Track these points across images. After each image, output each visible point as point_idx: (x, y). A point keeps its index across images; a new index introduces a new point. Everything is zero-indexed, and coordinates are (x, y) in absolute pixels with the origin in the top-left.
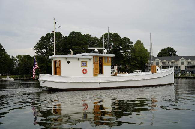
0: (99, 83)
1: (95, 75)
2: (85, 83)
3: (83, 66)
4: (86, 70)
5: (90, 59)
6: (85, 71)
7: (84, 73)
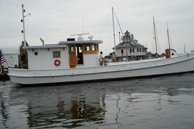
0: (72, 76)
1: (72, 66)
2: (53, 77)
3: (54, 57)
4: (59, 61)
5: (64, 48)
6: (57, 63)
7: (56, 65)
